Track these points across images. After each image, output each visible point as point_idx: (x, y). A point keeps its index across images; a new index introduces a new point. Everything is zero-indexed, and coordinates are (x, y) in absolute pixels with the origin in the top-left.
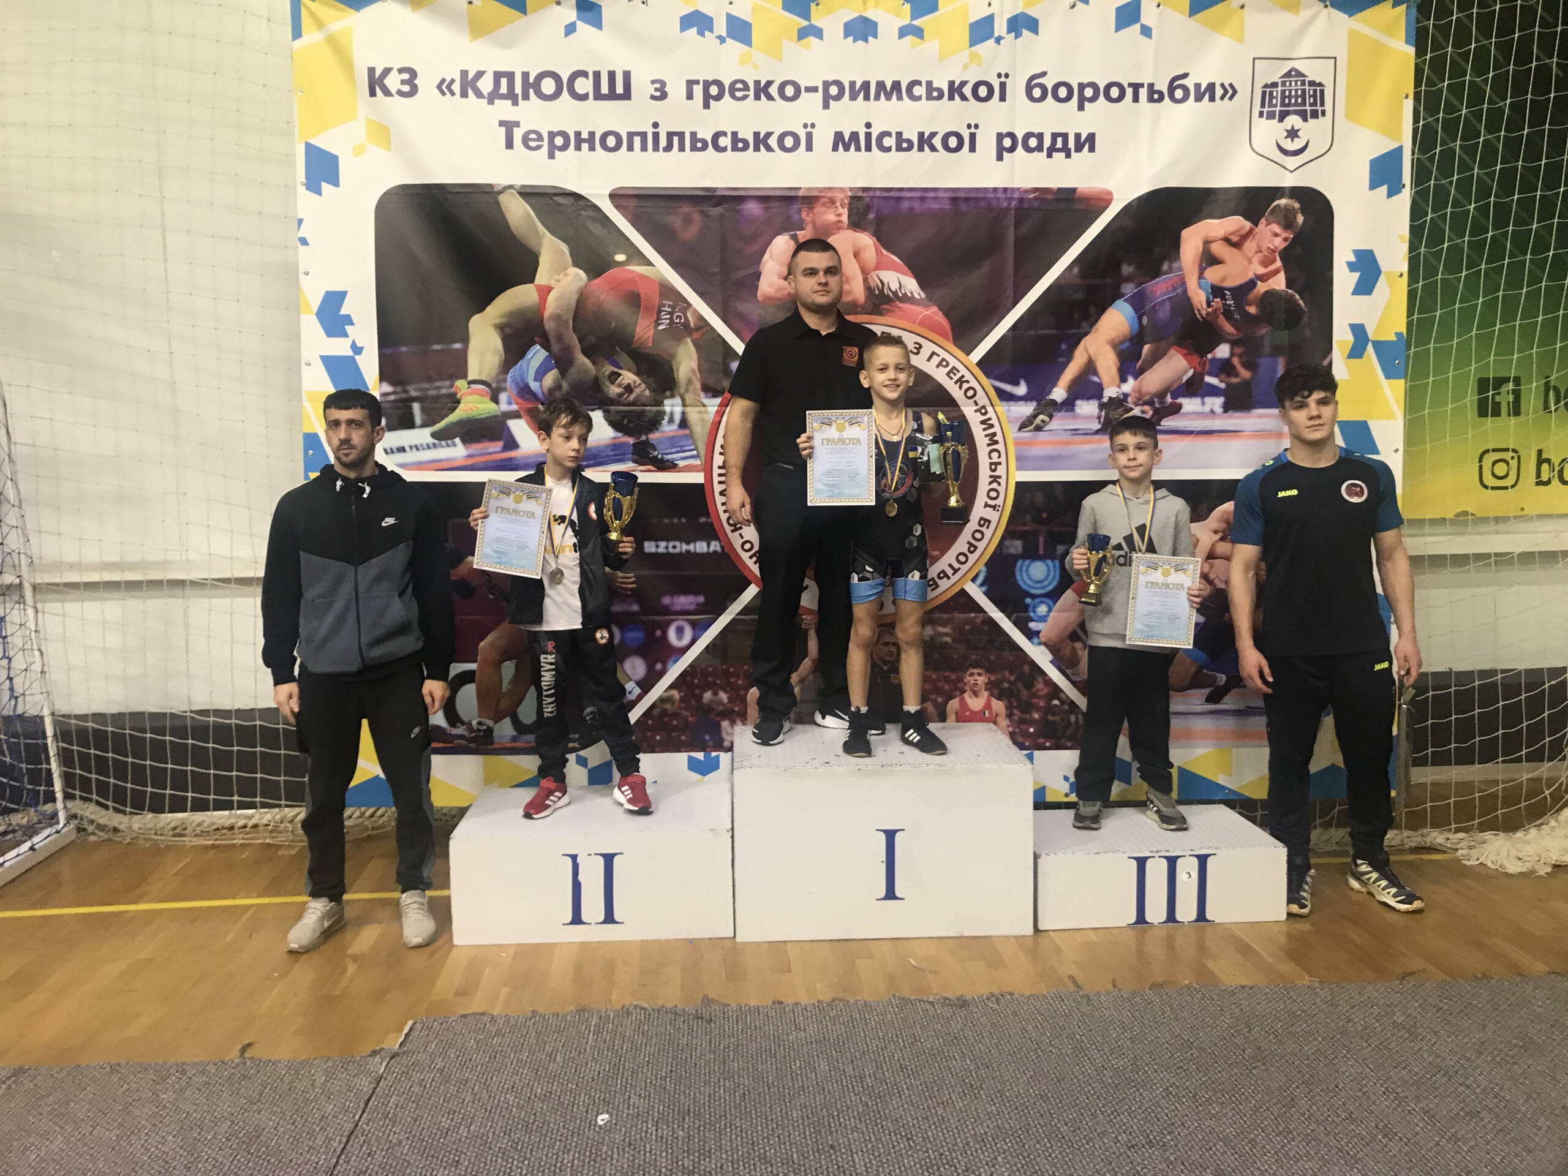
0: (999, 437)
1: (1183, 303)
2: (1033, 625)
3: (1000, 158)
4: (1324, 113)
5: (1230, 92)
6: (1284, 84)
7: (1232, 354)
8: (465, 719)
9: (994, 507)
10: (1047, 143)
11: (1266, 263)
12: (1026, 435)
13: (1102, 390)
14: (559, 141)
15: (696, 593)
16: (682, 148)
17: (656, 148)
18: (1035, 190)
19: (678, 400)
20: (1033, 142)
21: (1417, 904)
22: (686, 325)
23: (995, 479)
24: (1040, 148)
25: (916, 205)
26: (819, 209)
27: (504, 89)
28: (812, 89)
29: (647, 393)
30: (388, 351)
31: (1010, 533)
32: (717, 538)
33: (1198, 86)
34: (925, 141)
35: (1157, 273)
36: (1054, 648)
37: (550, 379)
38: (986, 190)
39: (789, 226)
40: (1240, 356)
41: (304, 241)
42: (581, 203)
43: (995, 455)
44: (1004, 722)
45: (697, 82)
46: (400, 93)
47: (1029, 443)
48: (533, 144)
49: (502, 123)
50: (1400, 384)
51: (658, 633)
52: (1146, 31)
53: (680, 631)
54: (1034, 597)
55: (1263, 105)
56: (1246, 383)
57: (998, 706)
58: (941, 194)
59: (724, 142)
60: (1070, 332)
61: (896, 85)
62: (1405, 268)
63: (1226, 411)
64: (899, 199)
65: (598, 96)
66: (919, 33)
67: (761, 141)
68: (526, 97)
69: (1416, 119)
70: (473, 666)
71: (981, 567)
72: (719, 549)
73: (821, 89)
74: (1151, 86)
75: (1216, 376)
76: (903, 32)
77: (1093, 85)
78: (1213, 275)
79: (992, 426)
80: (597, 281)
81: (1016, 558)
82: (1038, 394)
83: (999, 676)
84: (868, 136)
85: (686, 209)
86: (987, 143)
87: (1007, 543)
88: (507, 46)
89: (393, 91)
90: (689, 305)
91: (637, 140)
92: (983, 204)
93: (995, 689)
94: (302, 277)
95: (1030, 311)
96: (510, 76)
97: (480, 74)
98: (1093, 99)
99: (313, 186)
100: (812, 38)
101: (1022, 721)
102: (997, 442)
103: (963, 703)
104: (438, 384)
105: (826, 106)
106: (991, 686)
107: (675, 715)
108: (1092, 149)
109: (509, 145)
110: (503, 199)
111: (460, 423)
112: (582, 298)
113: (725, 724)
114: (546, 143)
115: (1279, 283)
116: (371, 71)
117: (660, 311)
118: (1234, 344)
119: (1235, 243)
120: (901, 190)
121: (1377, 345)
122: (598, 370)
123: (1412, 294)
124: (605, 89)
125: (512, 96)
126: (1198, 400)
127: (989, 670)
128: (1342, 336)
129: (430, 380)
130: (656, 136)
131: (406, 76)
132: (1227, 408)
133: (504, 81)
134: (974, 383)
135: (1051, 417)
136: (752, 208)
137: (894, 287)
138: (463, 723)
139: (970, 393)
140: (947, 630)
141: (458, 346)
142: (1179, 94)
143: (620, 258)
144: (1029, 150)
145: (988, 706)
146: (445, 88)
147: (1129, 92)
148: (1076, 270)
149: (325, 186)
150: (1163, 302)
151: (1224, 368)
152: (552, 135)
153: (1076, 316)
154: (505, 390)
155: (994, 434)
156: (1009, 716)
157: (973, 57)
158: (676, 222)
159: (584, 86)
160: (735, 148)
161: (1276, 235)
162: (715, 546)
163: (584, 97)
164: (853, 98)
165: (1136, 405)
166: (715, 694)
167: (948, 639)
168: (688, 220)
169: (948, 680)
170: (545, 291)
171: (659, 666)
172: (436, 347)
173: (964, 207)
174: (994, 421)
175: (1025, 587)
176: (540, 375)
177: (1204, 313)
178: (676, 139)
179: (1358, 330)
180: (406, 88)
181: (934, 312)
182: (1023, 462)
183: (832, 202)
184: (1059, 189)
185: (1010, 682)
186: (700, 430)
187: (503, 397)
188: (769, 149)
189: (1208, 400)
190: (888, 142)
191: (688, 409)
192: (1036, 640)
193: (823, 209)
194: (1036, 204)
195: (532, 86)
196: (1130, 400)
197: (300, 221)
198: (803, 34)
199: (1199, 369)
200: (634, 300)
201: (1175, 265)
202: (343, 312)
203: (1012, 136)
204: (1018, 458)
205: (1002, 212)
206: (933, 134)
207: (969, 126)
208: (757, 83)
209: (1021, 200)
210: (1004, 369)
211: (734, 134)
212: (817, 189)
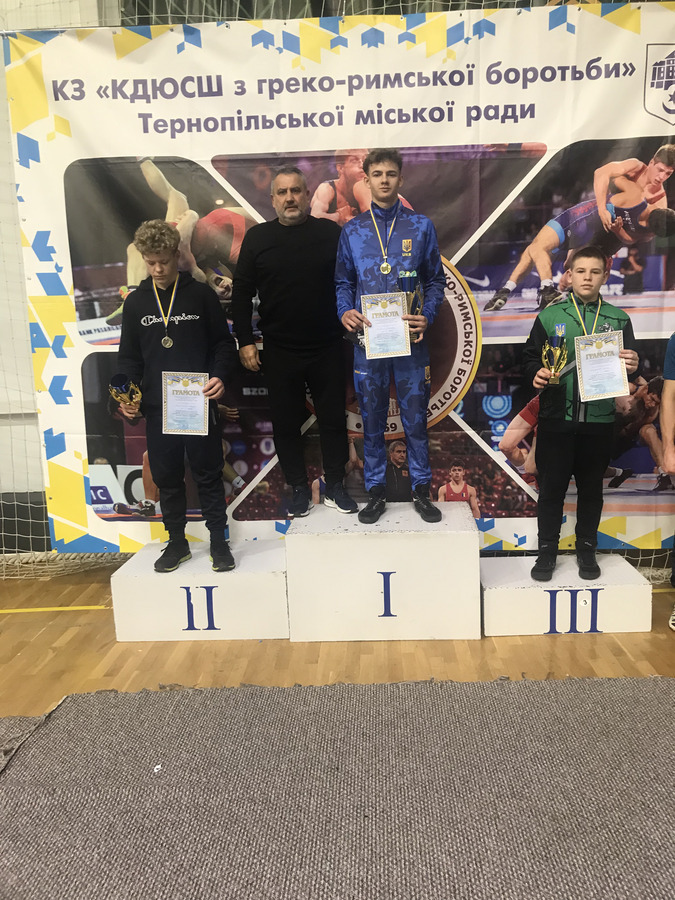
0: (471, 315)
1: (596, 220)
2: (493, 438)
3: (469, 124)
5: (630, 69)
6: (669, 62)
7: (629, 255)
8: (138, 500)
9: (468, 362)
10: (501, 112)
11: (653, 190)
12: (488, 313)
13: (540, 281)
14: (178, 126)
16: (257, 127)
17: (240, 128)
18: (493, 146)
20: (491, 113)
23: (468, 343)
24: (496, 116)
25: (413, 159)
26: (348, 164)
27: (140, 92)
28: (341, 82)
30: (76, 269)
31: (478, 379)
33: (607, 66)
34: (418, 115)
35: (577, 200)
36: (508, 453)
38: (460, 147)
39: (329, 176)
40: (635, 256)
41: (21, 199)
42: (193, 167)
43: (468, 327)
44: (475, 501)
45: (265, 81)
46: (74, 97)
47: (491, 319)
48: (161, 129)
49: (140, 115)
51: (254, 446)
52: (571, 29)
53: (267, 445)
54: (494, 420)
55: (654, 78)
56: (638, 275)
57: (472, 490)
58: (429, 151)
59: (284, 121)
60: (518, 242)
61: (398, 77)
63: (624, 294)
65: (201, 94)
66: (412, 38)
67: (308, 120)
68: (155, 97)
70: (140, 467)
71: (460, 401)
73: (347, 82)
74: (574, 68)
75: (618, 270)
76: (402, 38)
77: (533, 70)
78: (616, 200)
79: (466, 308)
80: (205, 218)
81: (482, 395)
82: (497, 286)
83: (472, 471)
84: (379, 112)
85: (261, 168)
86: (460, 114)
87: (477, 385)
88: (141, 60)
89: (70, 97)
91: (228, 123)
92: (458, 157)
93: (470, 480)
94: (21, 222)
95: (491, 229)
96: (144, 82)
97: (124, 82)
98: (534, 80)
99: (24, 163)
100: (340, 47)
101: (487, 500)
102: (469, 318)
103: (448, 487)
104: (110, 289)
105: (351, 93)
106: (465, 478)
107: (267, 497)
108: (532, 116)
109: (146, 130)
110: (142, 166)
112: (196, 230)
114: (169, 128)
115: (662, 204)
116: (55, 83)
118: (630, 248)
119: (632, 177)
122: (208, 277)
124: (205, 90)
125: (146, 97)
127: (466, 468)
129: (104, 286)
130: (240, 119)
131: (77, 86)
132: (625, 291)
133: (140, 86)
134: (454, 279)
135: (505, 300)
136: (305, 165)
138: (137, 502)
139: (451, 286)
140: (438, 442)
141: (120, 264)
142: (594, 73)
143: (219, 202)
144: (488, 118)
145: (465, 490)
146: (102, 92)
147: (559, 73)
148: (521, 200)
149: (31, 162)
150: (582, 220)
151: (624, 264)
152: (173, 122)
153: (522, 231)
155: (468, 313)
156: (478, 496)
157: (450, 54)
158: (255, 177)
159: (191, 87)
160: (291, 125)
161: (661, 170)
164: (369, 86)
165: (563, 291)
167: (439, 448)
168: (262, 174)
169: (439, 474)
171: (255, 467)
172: (107, 265)
173: (445, 159)
174: (467, 304)
175: (488, 414)
177: (610, 227)
178: (253, 121)
180: (77, 94)
182: (487, 331)
183: (357, 159)
184: (510, 144)
185: (479, 475)
188: (314, 124)
189: (612, 286)
190: (393, 116)
192: (496, 448)
193: (351, 164)
194: (494, 156)
195: (158, 89)
196: (559, 287)
197: (18, 186)
198: (334, 43)
199: (606, 265)
200: (229, 230)
201: (590, 195)
202: (49, 244)
203: (477, 108)
204: (483, 329)
205: (471, 162)
206: (423, 110)
207: (448, 103)
208: (304, 79)
209: (484, 153)
210: (473, 269)
211: (291, 116)
212: (346, 150)
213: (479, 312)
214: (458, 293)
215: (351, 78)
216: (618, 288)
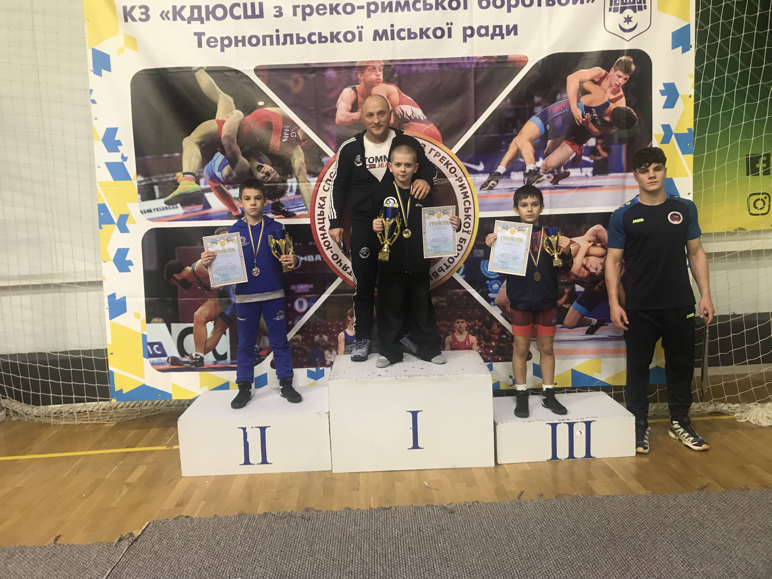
0: (469, 194)
1: (569, 116)
2: (490, 295)
3: (465, 40)
4: (645, 8)
7: (597, 143)
8: (189, 353)
9: (467, 232)
10: (491, 31)
11: (615, 92)
12: (484, 192)
13: (525, 166)
14: (226, 42)
15: (308, 283)
16: (292, 43)
17: (278, 43)
18: (485, 57)
19: (294, 179)
20: (483, 31)
21: (704, 446)
22: (298, 139)
23: (468, 217)
24: (487, 34)
25: (420, 68)
26: (367, 72)
27: (196, 15)
28: (361, 7)
29: (278, 176)
30: (141, 158)
31: (476, 246)
32: (319, 254)
34: (423, 33)
35: (553, 100)
36: (502, 307)
37: (226, 170)
38: (458, 59)
39: (352, 83)
40: (602, 144)
41: (94, 102)
42: (239, 75)
43: (467, 204)
44: (476, 348)
45: (298, 6)
46: (141, 19)
47: (486, 197)
48: (212, 44)
49: (195, 34)
50: (690, 157)
51: (289, 305)
53: (301, 304)
54: (491, 280)
55: (611, 5)
56: (605, 160)
57: (473, 339)
58: (433, 62)
59: (314, 38)
60: (506, 135)
62: (692, 92)
63: (594, 175)
64: (410, 65)
65: (246, 17)
67: (334, 37)
68: (208, 19)
69: (697, 9)
70: (191, 325)
71: (462, 264)
72: (320, 259)
73: (366, 7)
75: (588, 156)
78: (585, 100)
79: (465, 188)
80: (249, 117)
81: (480, 259)
82: (490, 170)
83: (473, 323)
84: (392, 31)
85: (296, 75)
86: (457, 33)
87: (475, 251)
89: (137, 19)
90: (299, 128)
91: (268, 40)
92: (456, 66)
93: (471, 330)
94: (94, 121)
95: (484, 124)
96: (199, 8)
97: (183, 8)
98: (516, 6)
99: (98, 72)
101: (486, 347)
102: (468, 197)
103: (454, 338)
104: (167, 175)
105: (369, 16)
106: (468, 328)
107: (299, 348)
108: (516, 34)
109: (200, 45)
110: (197, 74)
111: (180, 196)
112: (241, 126)
113: (327, 352)
114: (219, 44)
115: (622, 103)
116: (125, 8)
117: (283, 132)
118: (597, 138)
119: (597, 81)
120: (411, 60)
121: (678, 136)
122: (251, 164)
123: (696, 107)
124: (249, 13)
125: (200, 19)
126: (578, 170)
127: (468, 320)
128: (657, 131)
129: (163, 173)
130: (278, 37)
132: (594, 173)
133: (196, 11)
134: (454, 165)
135: (497, 182)
136: (331, 73)
137: (409, 114)
138: (188, 355)
139: (453, 170)
140: (445, 299)
141: (177, 154)
142: (564, 1)
143: (261, 103)
144: (480, 35)
145: (467, 339)
146: (164, 15)
148: (509, 101)
149: (103, 71)
150: (558, 116)
151: (593, 151)
152: (222, 39)
153: (510, 125)
154: (203, 177)
155: (467, 192)
156: (479, 344)
158: (290, 83)
159: (238, 11)
160: (320, 42)
161: (620, 77)
162: (318, 257)
163: (239, 18)
164: (384, 10)
165: (545, 173)
166: (321, 336)
167: (445, 304)
168: (296, 81)
169: (445, 326)
170: (221, 123)
171: (290, 323)
172: (166, 155)
173: (446, 68)
174: (466, 185)
175: (486, 275)
176: (221, 169)
177: (581, 121)
178: (288, 38)
179: (667, 128)
180: (144, 17)
181: (432, 127)
182: (483, 206)
183: (374, 68)
184: (499, 57)
185: (479, 326)
186: (307, 195)
187: (202, 181)
188: (339, 41)
189: (584, 169)
190: (403, 34)
191: (300, 184)
192: (492, 303)
193: (370, 73)
194: (485, 66)
195: (211, 13)
196: (541, 171)
197: (91, 91)
199: (579, 152)
200: (269, 126)
201: (564, 96)
202: (116, 138)
203: (471, 28)
204: (480, 205)
205: (467, 70)
206: (428, 29)
207: (447, 24)
208: (331, 5)
209: (477, 64)
210: (471, 156)
211: (320, 34)
212: (366, 62)
213: (476, 191)
214: (459, 176)
215: (369, 4)
216: (589, 171)
